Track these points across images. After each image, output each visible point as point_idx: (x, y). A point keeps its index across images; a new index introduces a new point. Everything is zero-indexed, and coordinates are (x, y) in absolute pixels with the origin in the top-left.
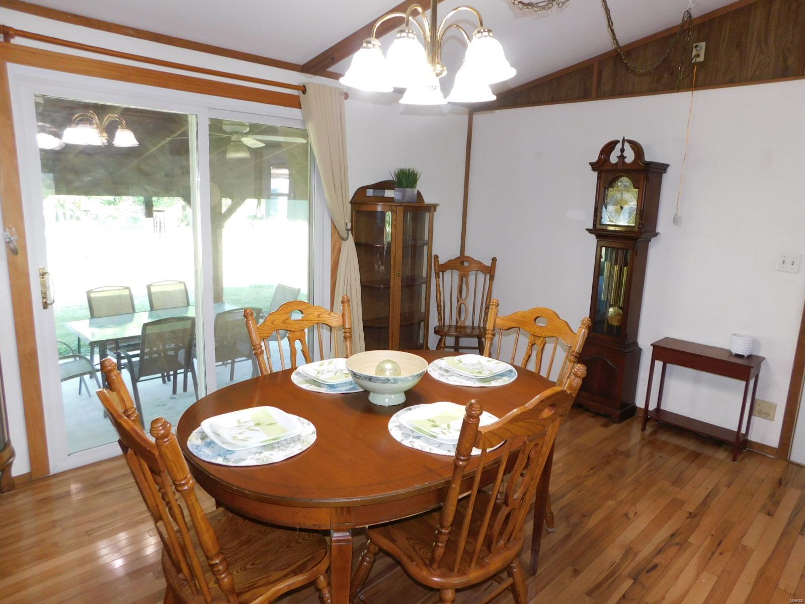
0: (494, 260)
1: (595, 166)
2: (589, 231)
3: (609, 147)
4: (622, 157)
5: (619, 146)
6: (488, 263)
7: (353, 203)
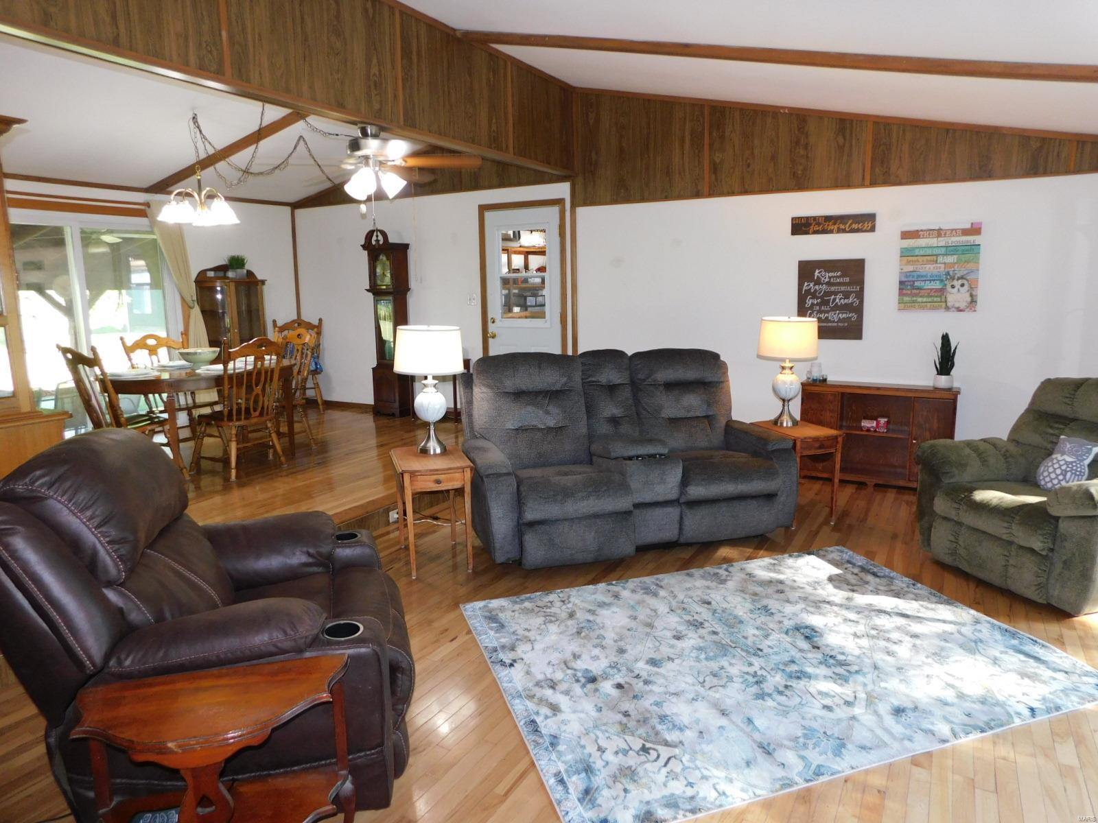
0: (320, 320)
1: (364, 247)
2: (367, 290)
3: (370, 235)
4: (377, 241)
5: (375, 234)
6: (316, 323)
7: (196, 281)
